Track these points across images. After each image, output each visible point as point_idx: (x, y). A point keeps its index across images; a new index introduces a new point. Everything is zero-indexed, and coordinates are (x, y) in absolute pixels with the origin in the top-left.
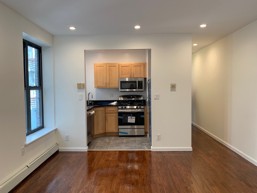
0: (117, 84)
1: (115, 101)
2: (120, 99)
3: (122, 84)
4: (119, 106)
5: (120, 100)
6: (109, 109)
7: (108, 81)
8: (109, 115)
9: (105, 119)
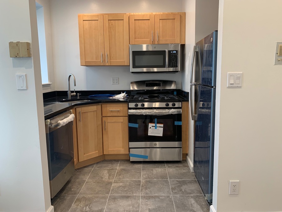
0: (126, 58)
1: (123, 92)
2: (131, 89)
3: (136, 57)
4: (131, 102)
5: (132, 91)
6: (110, 108)
7: (107, 52)
8: (109, 119)
9: (103, 129)
